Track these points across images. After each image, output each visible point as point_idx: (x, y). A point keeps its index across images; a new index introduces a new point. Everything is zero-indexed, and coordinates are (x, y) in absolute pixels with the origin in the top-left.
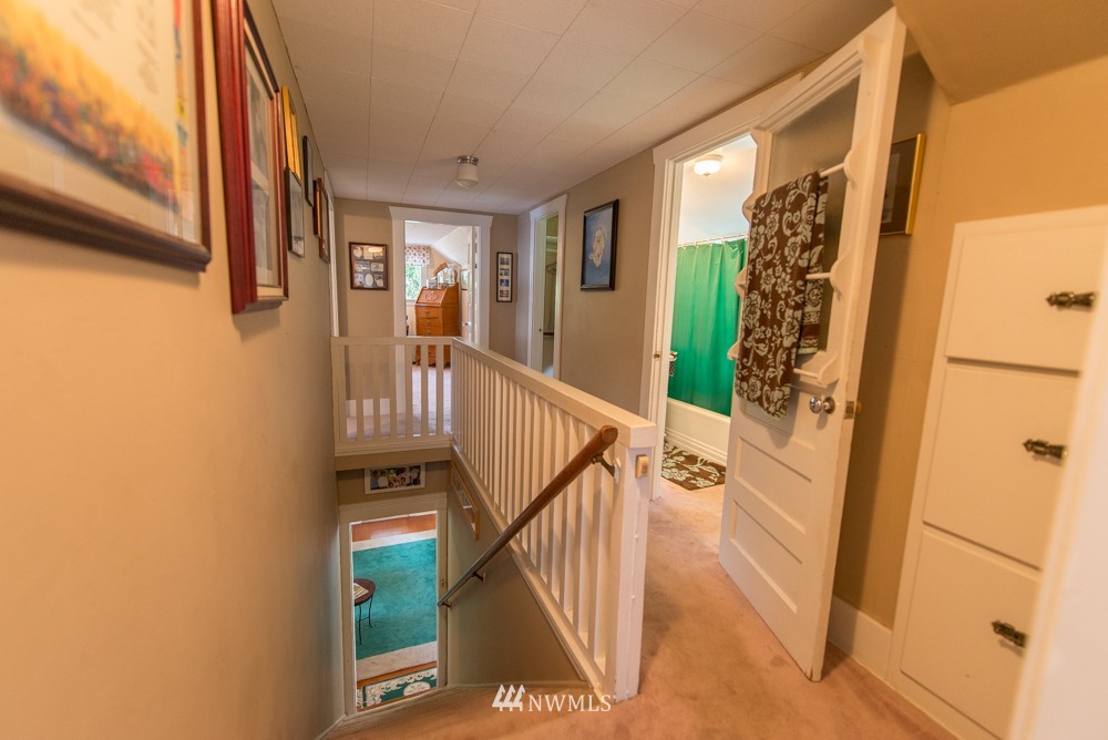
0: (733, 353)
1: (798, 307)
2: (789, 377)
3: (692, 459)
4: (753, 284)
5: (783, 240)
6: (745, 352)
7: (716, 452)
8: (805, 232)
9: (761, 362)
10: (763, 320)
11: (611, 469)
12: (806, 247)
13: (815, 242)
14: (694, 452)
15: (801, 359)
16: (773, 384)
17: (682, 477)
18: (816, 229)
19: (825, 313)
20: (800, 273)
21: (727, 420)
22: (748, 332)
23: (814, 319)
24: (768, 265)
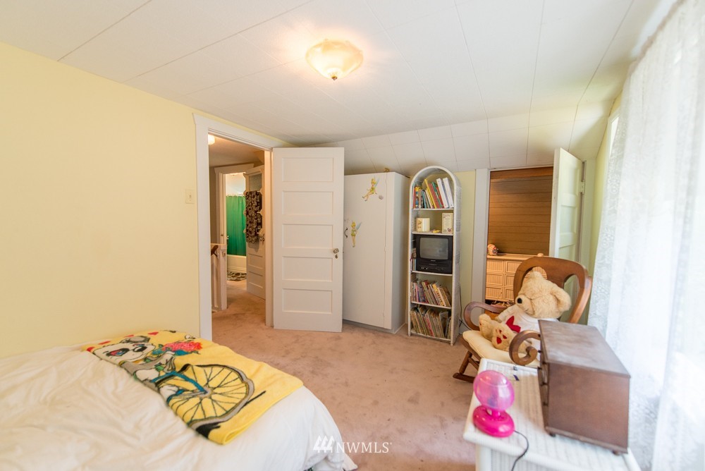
0: (245, 231)
1: (256, 219)
2: (256, 235)
3: (238, 274)
4: (247, 214)
5: (252, 204)
6: (247, 230)
7: (243, 270)
8: (256, 204)
9: (251, 232)
10: (250, 222)
11: (217, 256)
12: (256, 206)
13: (258, 205)
14: (238, 272)
15: (258, 231)
16: (253, 237)
17: (235, 278)
18: (258, 203)
19: (261, 220)
20: (256, 212)
21: (245, 257)
22: (247, 225)
23: (259, 222)
24: (250, 209)
